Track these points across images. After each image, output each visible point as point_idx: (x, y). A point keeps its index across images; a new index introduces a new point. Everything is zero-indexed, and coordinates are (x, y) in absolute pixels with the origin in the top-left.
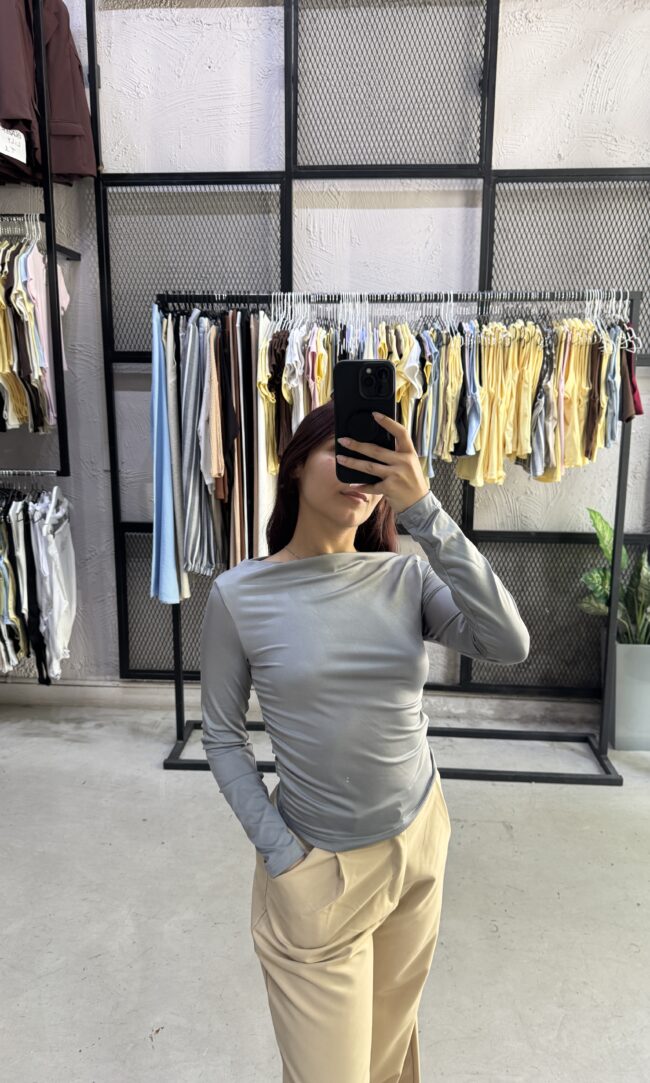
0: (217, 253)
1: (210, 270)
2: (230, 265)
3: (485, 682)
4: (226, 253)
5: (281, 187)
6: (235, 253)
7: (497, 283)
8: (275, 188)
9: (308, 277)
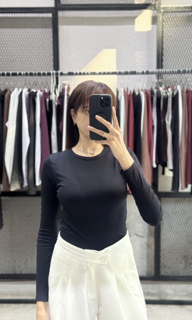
0: (19, 48)
1: (15, 57)
2: (26, 54)
3: (168, 275)
4: (24, 48)
5: (53, 15)
6: (29, 48)
7: (166, 63)
8: (50, 15)
9: (68, 60)
